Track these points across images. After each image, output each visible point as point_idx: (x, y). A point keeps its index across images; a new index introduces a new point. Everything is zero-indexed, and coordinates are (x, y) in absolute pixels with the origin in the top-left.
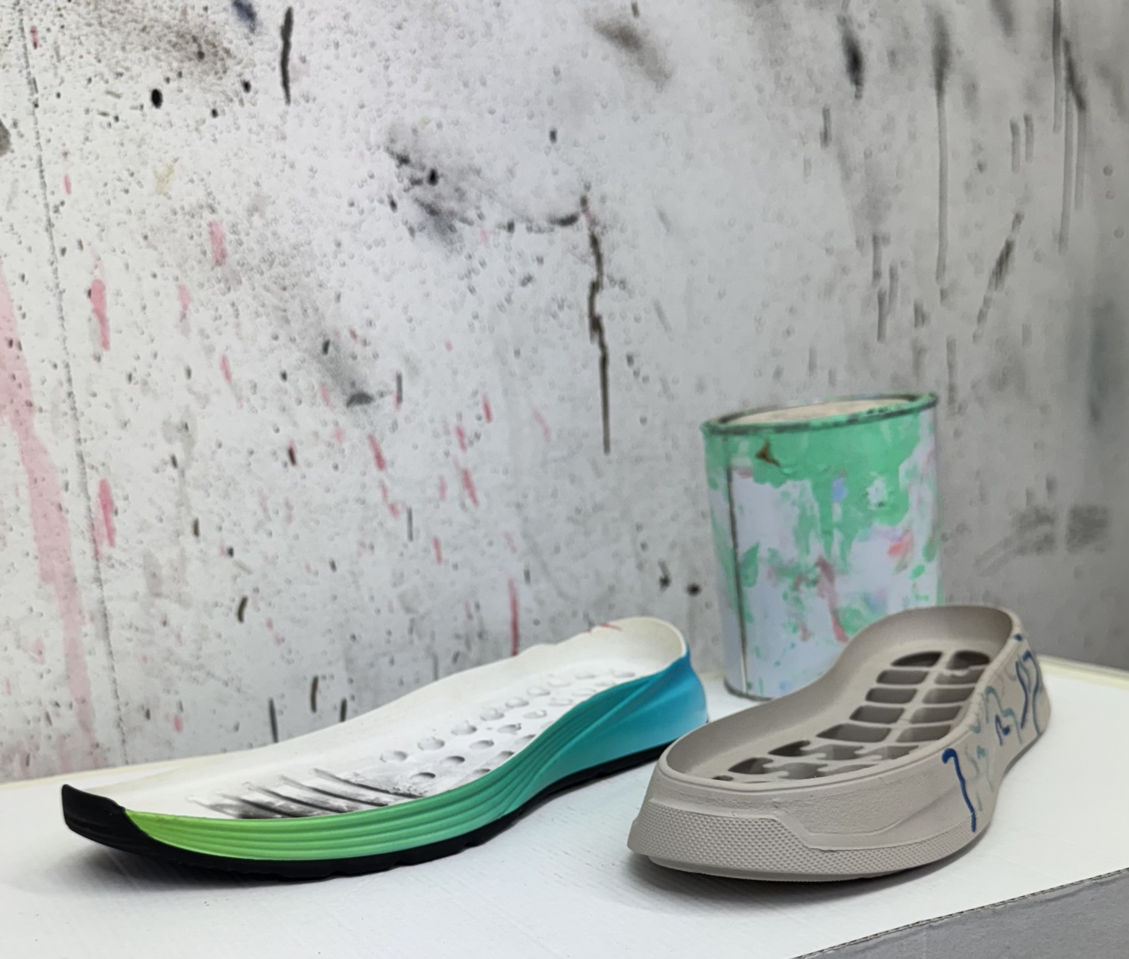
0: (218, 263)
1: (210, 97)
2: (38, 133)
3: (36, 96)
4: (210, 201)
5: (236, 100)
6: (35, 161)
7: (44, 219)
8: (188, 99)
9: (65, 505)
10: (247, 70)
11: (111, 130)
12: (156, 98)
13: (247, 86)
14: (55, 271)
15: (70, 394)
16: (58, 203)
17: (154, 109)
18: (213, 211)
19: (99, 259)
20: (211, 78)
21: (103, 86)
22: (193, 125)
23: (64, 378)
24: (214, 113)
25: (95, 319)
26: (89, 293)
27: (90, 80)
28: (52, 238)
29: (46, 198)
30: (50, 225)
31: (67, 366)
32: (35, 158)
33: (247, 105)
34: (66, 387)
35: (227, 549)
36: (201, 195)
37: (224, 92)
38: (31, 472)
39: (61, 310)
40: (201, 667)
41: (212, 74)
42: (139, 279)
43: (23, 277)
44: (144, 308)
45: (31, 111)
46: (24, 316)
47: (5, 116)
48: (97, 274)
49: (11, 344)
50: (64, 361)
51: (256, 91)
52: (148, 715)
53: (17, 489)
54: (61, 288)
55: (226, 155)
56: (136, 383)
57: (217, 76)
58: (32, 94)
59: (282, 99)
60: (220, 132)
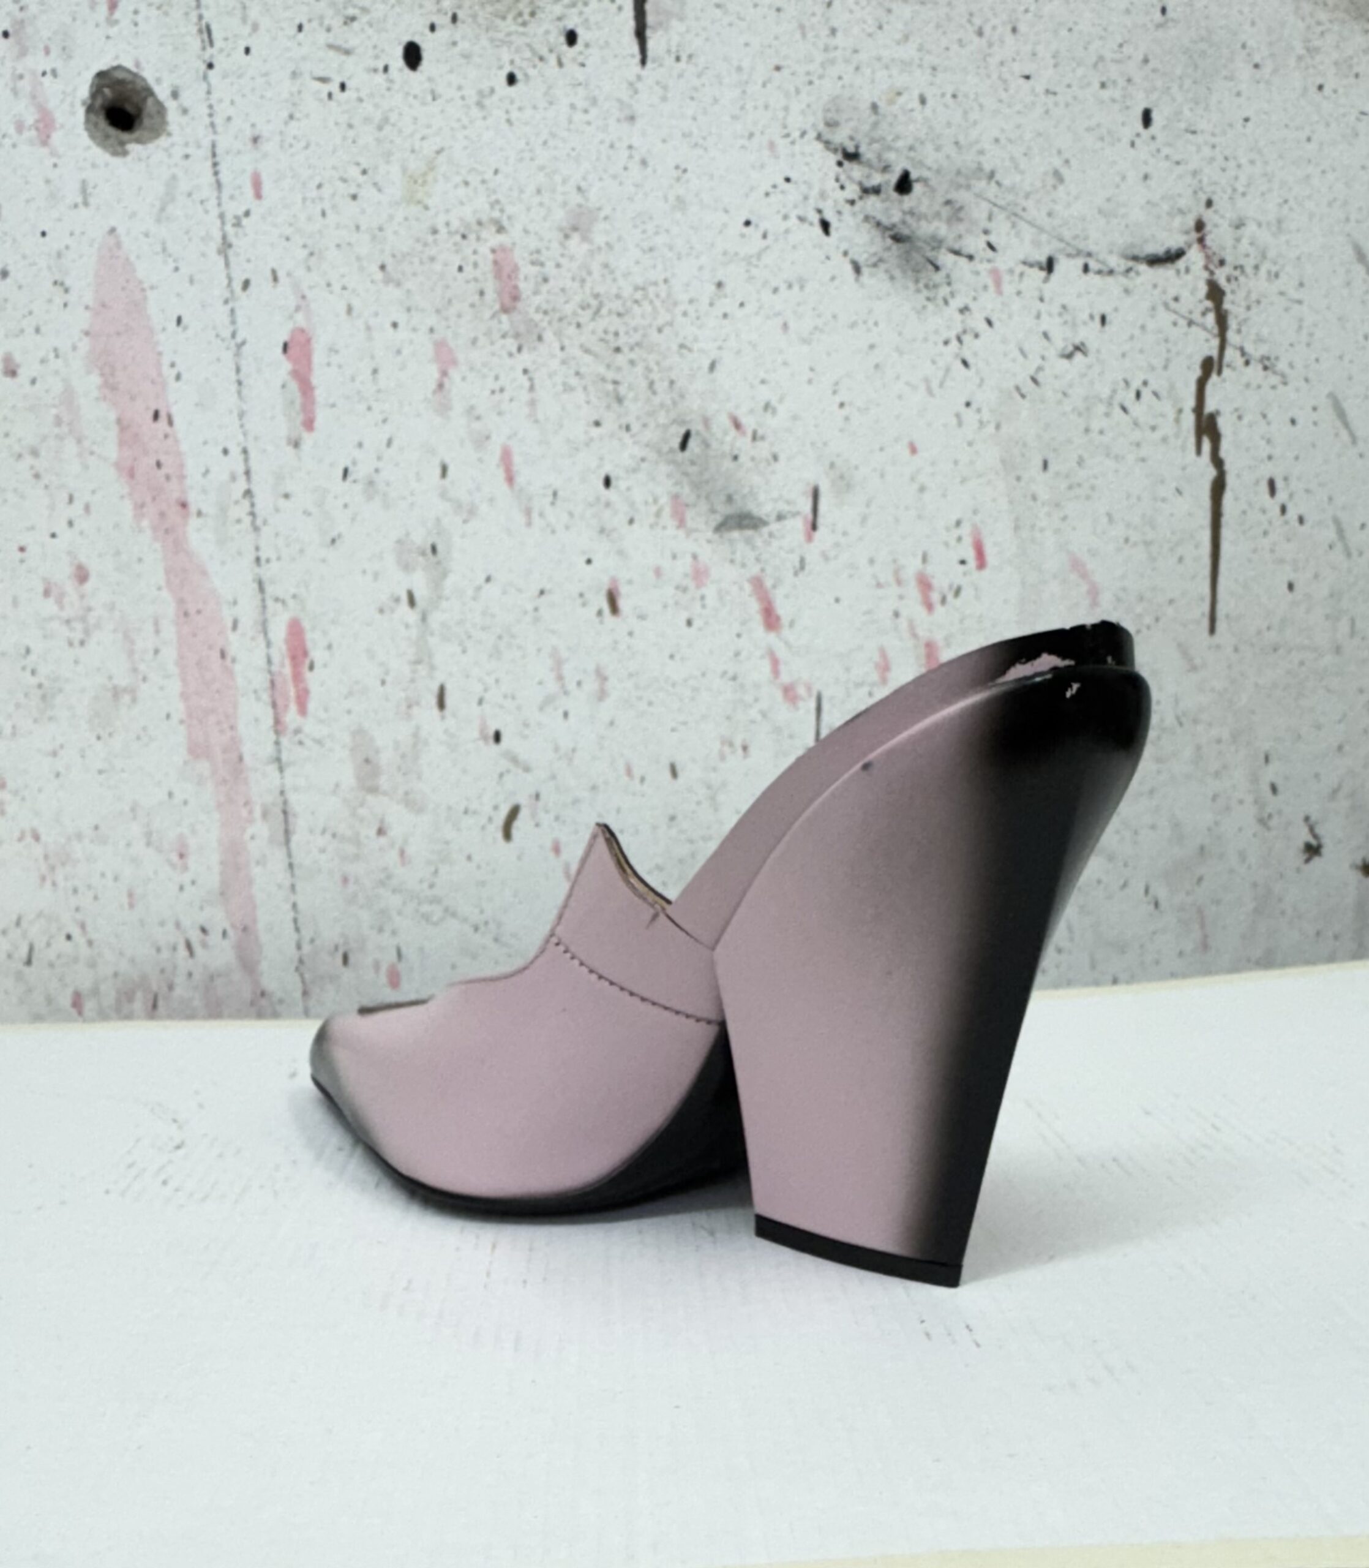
0: (505, 310)
1: (506, 55)
2: (211, 107)
3: (209, 51)
4: (496, 214)
5: (552, 60)
6: (206, 151)
7: (217, 235)
8: (467, 56)
9: (232, 651)
10: (574, 12)
11: (332, 104)
12: (413, 55)
13: (571, 38)
14: (232, 311)
15: (248, 493)
16: (240, 212)
17: (407, 71)
18: (501, 229)
19: (304, 297)
20: (509, 25)
21: (322, 38)
22: (473, 98)
23: (241, 469)
24: (511, 79)
25: (294, 386)
26: (285, 347)
27: (300, 28)
28: (227, 264)
29: (219, 205)
30: (226, 246)
31: (245, 451)
32: (206, 143)
33: (571, 68)
34: (242, 485)
35: (491, 733)
36: (479, 205)
37: (529, 45)
38: (181, 601)
39: (238, 370)
40: (435, 900)
41: (510, 17)
42: (368, 328)
43: (179, 321)
44: (375, 371)
45: (201, 74)
46: (178, 377)
47: (158, 81)
48: (300, 319)
49: (156, 416)
50: (239, 444)
51: (587, 45)
52: (345, 959)
53: (156, 623)
54: (239, 339)
55: (527, 144)
56: (355, 481)
57: (520, 20)
58: (204, 49)
59: (633, 56)
60: (520, 109)
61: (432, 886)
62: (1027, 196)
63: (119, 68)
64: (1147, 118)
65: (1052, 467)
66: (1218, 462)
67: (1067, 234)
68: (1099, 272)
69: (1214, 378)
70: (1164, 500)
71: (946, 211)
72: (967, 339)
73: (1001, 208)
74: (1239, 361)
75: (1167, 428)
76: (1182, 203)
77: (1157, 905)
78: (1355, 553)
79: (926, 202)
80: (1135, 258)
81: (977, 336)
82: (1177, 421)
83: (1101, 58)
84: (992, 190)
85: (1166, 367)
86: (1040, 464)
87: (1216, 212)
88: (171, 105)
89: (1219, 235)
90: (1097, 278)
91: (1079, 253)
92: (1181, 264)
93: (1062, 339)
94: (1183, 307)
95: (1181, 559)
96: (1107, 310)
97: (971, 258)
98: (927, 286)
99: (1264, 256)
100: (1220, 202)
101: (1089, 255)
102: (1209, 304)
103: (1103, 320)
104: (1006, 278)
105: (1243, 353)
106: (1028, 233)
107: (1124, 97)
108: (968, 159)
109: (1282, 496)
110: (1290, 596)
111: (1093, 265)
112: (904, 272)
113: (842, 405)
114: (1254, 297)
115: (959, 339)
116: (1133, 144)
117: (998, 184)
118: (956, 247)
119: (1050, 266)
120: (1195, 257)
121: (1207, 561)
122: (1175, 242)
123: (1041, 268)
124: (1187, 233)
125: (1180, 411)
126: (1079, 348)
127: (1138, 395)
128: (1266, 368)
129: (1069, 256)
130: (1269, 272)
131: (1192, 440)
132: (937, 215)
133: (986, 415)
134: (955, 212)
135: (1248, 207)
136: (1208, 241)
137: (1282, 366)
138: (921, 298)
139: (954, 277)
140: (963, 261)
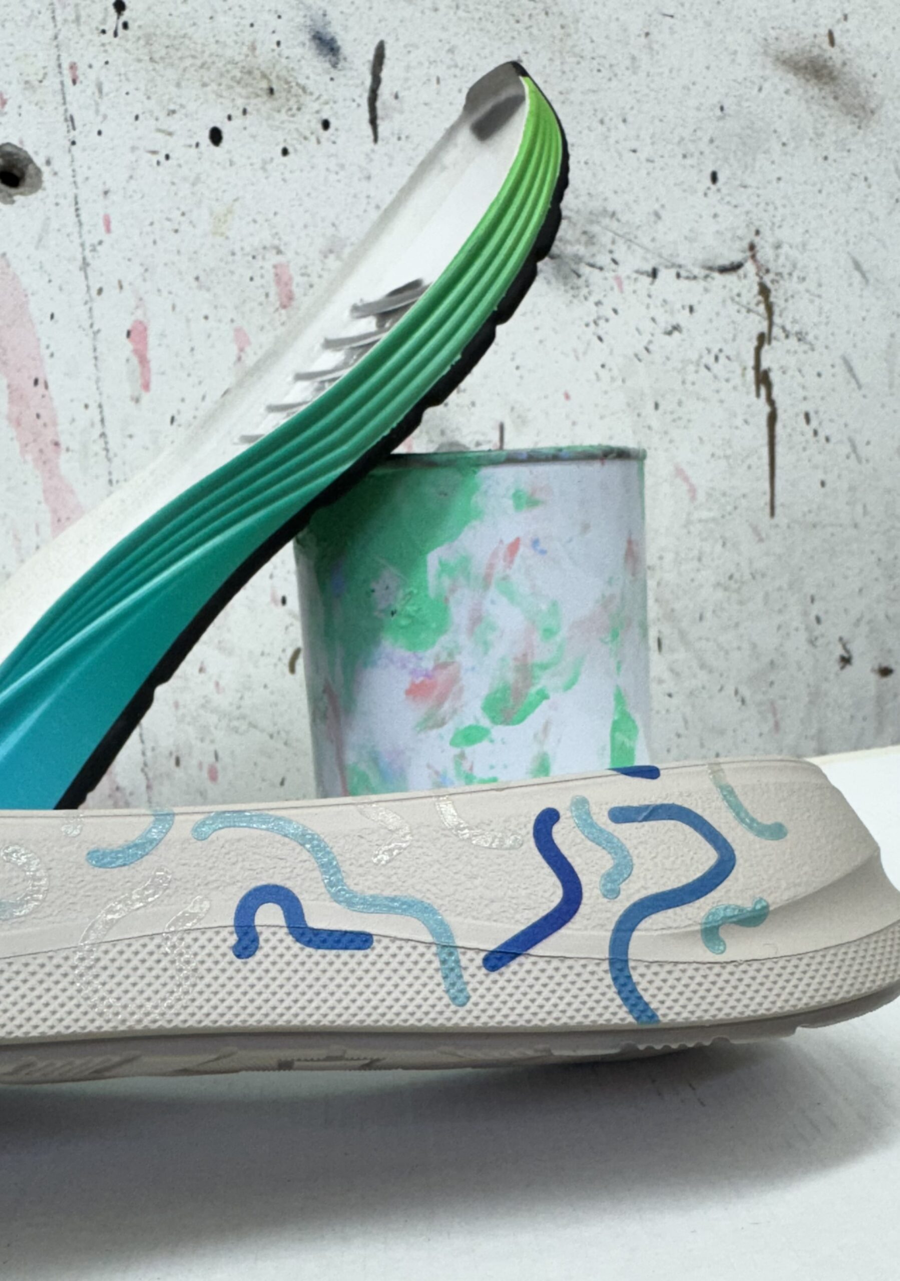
0: (284, 307)
1: (281, 136)
2: (74, 170)
3: (73, 133)
4: (276, 242)
5: (313, 139)
6: (71, 199)
7: (79, 257)
8: (253, 137)
10: (327, 107)
11: (160, 169)
12: (216, 136)
13: (326, 125)
14: (91, 309)
15: (103, 435)
16: (96, 241)
17: (212, 147)
18: (279, 252)
19: (141, 299)
20: (283, 116)
21: (153, 124)
22: (258, 165)
23: (97, 418)
24: (285, 152)
25: (135, 360)
26: (129, 334)
27: (137, 118)
28: (86, 277)
29: (81, 236)
30: (85, 265)
31: (100, 406)
32: (71, 195)
33: (326, 144)
34: (98, 429)
35: (279, 598)
36: (265, 236)
37: (297, 130)
38: (54, 511)
39: (95, 350)
40: (243, 717)
41: (284, 111)
42: (188, 321)
43: (52, 316)
44: (192, 349)
45: (67, 149)
46: (52, 355)
47: (36, 153)
48: (139, 314)
49: (36, 382)
50: (95, 401)
51: (337, 130)
52: (178, 762)
53: (37, 527)
54: (96, 328)
55: (297, 194)
56: (180, 425)
57: (290, 113)
58: (68, 131)
59: (368, 137)
60: (291, 172)
61: (239, 707)
62: (639, 227)
63: (8, 144)
64: (714, 178)
65: (661, 408)
66: (771, 402)
67: (666, 253)
68: (687, 278)
69: (766, 347)
70: (737, 428)
71: (584, 238)
72: (602, 322)
73: (621, 236)
74: (782, 335)
75: (737, 380)
76: (739, 233)
77: (743, 701)
78: (864, 461)
79: (570, 232)
80: (711, 269)
81: (607, 320)
82: (743, 375)
83: (682, 139)
84: (614, 225)
85: (734, 340)
86: (653, 406)
87: (762, 239)
88: (45, 169)
89: (765, 253)
90: (686, 282)
91: (673, 265)
92: (741, 272)
93: (665, 321)
94: (744, 300)
95: (749, 467)
96: (694, 302)
97: (601, 269)
98: (572, 288)
99: (794, 266)
100: (766, 231)
101: (680, 266)
102: (760, 298)
103: (691, 309)
104: (626, 282)
105: (784, 328)
106: (640, 252)
107: (699, 164)
108: (596, 205)
109: (814, 423)
110: (823, 490)
111: (683, 273)
112: (557, 279)
113: (518, 368)
114: (790, 293)
115: (595, 323)
116: (706, 195)
117: (618, 220)
118: (592, 261)
119: (654, 274)
120: (750, 267)
121: (766, 468)
122: (736, 257)
123: (648, 275)
124: (744, 251)
125: (745, 369)
126: (676, 328)
127: (717, 358)
128: (799, 340)
129: (667, 267)
130: (799, 278)
131: (753, 388)
132: (578, 241)
133: (615, 372)
134: (590, 239)
135: (783, 234)
136: (759, 256)
137: (810, 338)
138: (569, 296)
139: (591, 281)
140: (596, 272)
